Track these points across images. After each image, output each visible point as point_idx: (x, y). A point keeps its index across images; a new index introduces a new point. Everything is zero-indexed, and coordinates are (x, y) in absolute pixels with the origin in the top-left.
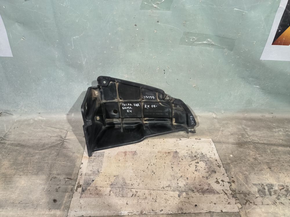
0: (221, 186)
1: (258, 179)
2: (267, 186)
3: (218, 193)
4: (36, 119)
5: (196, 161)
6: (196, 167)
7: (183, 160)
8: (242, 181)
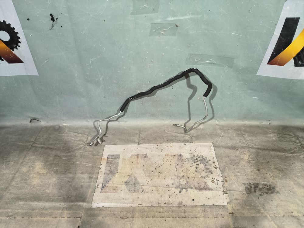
0: (215, 184)
1: (247, 179)
2: (253, 184)
3: (212, 190)
4: (61, 125)
5: (197, 163)
6: (197, 169)
7: (186, 162)
8: (234, 181)
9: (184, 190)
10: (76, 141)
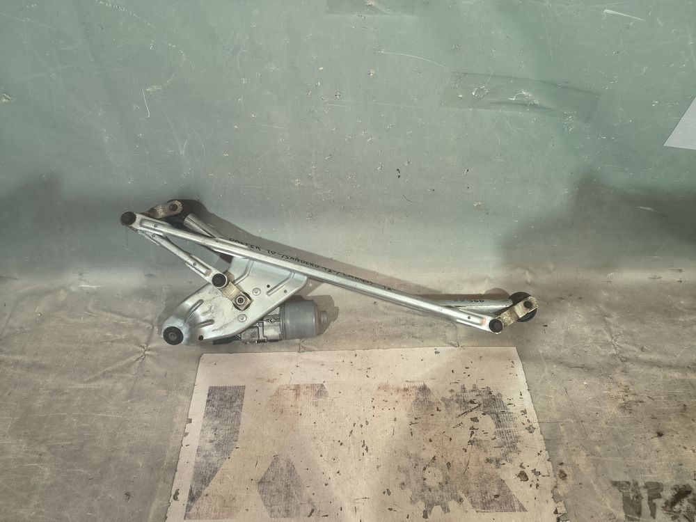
0: (531, 486)
1: (627, 469)
2: (646, 487)
3: (522, 509)
4: (73, 289)
5: (473, 414)
6: (473, 433)
7: (440, 411)
8: (585, 473)
9: (437, 510)
10: (119, 341)
